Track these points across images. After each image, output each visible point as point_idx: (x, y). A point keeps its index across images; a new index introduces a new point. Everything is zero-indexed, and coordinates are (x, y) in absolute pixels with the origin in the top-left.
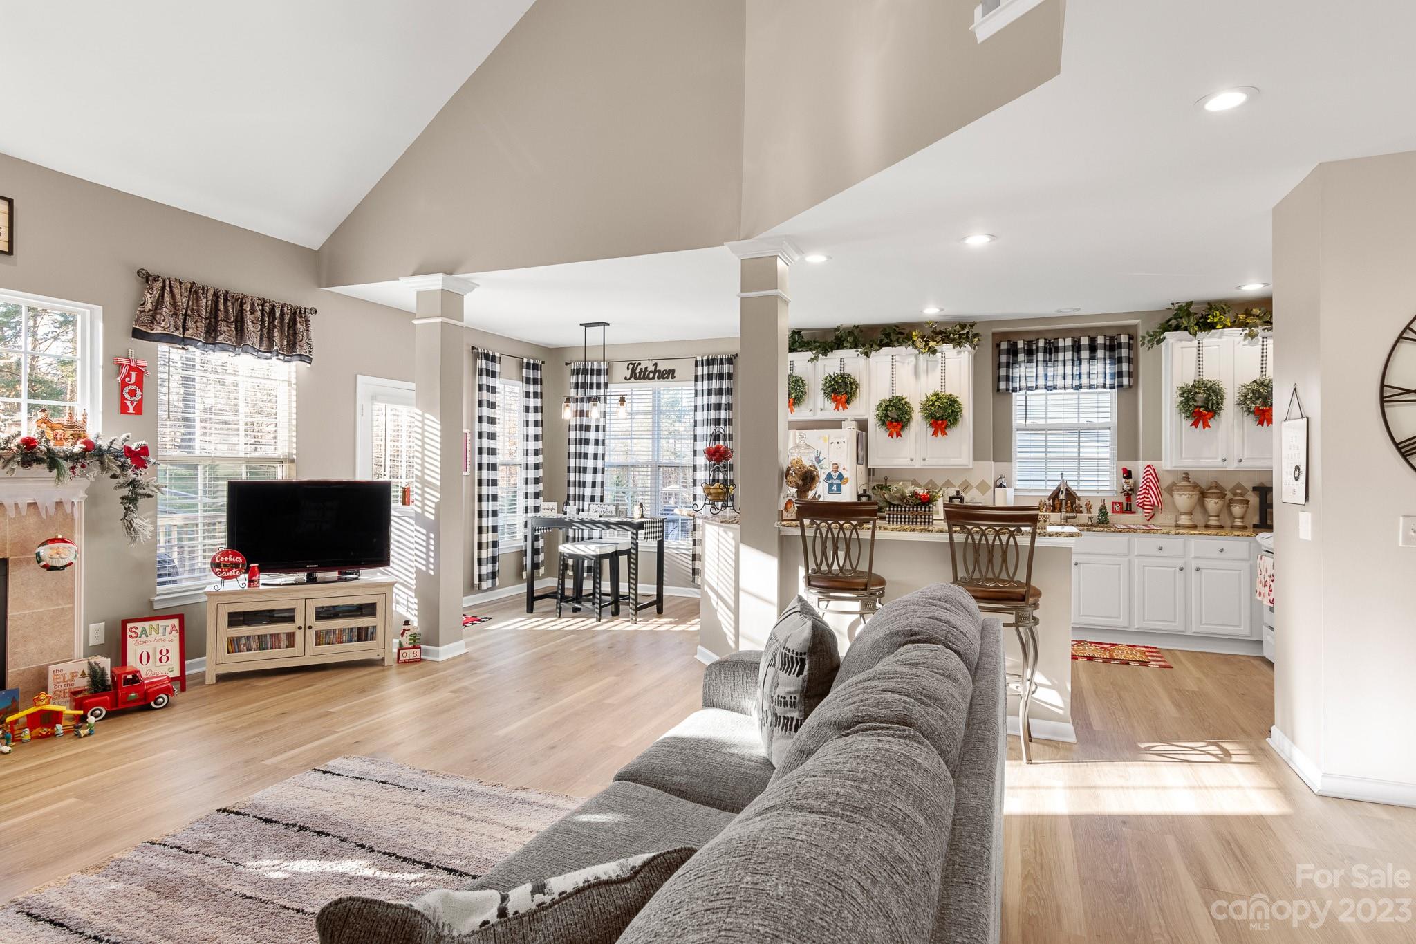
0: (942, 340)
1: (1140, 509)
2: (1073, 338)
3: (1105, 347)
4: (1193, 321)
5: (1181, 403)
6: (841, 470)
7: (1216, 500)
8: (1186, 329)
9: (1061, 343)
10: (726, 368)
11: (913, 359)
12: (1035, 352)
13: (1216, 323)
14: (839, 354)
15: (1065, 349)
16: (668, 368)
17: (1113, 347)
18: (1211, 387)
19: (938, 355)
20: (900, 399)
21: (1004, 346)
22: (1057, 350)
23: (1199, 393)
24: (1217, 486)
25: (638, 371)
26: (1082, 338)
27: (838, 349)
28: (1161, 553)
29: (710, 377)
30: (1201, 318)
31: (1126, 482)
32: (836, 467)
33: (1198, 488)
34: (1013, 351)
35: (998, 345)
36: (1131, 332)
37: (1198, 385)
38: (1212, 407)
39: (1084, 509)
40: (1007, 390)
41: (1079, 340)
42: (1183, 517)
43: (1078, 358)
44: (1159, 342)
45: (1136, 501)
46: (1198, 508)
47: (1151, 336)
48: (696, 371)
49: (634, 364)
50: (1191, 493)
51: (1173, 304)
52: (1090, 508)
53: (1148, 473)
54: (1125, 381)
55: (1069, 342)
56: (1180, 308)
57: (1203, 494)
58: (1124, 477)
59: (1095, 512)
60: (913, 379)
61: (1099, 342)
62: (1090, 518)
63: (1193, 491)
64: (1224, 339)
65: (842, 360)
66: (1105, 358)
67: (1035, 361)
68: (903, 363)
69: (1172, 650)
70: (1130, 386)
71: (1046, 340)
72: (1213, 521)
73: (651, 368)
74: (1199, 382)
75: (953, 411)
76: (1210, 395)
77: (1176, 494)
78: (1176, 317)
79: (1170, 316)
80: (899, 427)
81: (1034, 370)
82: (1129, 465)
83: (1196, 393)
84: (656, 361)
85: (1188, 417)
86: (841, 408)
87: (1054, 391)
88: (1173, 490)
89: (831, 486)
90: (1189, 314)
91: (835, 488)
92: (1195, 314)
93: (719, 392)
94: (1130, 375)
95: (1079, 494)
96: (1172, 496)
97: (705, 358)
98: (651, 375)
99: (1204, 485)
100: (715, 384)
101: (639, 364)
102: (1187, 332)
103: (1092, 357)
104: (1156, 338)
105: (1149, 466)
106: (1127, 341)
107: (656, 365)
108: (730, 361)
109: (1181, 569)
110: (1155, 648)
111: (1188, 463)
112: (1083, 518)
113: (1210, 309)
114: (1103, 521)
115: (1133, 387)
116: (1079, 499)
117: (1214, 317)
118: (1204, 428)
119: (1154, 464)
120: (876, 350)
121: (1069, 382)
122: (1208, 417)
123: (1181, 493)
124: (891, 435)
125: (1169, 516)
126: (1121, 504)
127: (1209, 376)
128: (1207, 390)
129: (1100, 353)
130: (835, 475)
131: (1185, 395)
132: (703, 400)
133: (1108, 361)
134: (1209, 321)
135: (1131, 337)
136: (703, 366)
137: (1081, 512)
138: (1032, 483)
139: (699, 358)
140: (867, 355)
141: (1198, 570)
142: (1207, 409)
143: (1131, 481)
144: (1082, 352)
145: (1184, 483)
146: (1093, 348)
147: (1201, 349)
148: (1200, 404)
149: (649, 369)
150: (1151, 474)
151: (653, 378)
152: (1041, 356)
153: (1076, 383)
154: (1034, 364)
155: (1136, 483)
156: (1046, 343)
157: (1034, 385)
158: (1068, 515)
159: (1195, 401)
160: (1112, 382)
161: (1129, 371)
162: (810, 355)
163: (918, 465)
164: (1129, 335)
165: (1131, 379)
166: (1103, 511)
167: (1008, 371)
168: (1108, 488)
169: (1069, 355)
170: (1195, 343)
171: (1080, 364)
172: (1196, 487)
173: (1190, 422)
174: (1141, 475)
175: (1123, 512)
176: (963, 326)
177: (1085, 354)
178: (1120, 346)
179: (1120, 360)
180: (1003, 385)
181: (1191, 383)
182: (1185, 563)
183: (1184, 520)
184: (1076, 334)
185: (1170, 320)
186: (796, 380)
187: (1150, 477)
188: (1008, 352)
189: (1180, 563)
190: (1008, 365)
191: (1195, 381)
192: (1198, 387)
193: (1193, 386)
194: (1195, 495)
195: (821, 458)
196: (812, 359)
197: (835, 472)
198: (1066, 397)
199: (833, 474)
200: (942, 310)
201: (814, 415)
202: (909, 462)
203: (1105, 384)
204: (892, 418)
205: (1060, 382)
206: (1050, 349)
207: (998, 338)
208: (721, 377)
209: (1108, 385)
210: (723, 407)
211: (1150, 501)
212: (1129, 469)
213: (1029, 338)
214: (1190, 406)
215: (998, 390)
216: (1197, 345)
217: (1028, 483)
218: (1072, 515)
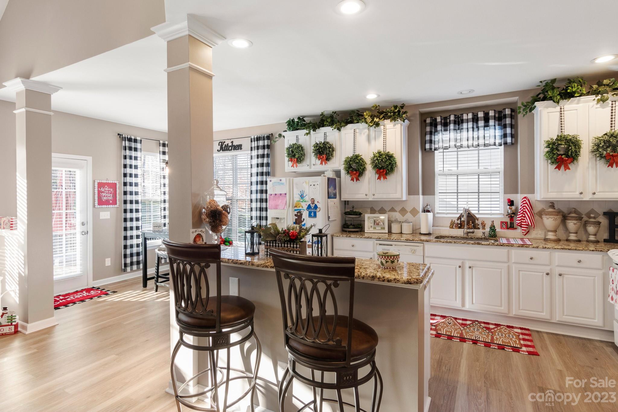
0: (383, 117)
1: (519, 227)
2: (473, 113)
3: (495, 118)
4: (556, 92)
5: (548, 152)
6: (316, 203)
7: (575, 222)
8: (551, 99)
9: (465, 117)
10: (266, 142)
11: (367, 131)
12: (448, 123)
13: (575, 92)
14: (323, 130)
15: (467, 121)
16: (238, 144)
17: (500, 118)
18: (570, 140)
19: (382, 127)
20: (357, 157)
21: (428, 121)
22: (462, 121)
23: (561, 144)
24: (576, 212)
25: (224, 146)
26: (479, 113)
27: (323, 127)
28: (532, 261)
29: (258, 148)
30: (563, 90)
31: (510, 208)
32: (313, 200)
33: (561, 213)
34: (434, 124)
35: (425, 121)
36: (513, 107)
37: (560, 138)
38: (571, 154)
39: (480, 226)
40: (431, 149)
41: (478, 114)
42: (550, 233)
43: (477, 126)
44: (531, 109)
45: (517, 222)
46: (561, 227)
47: (525, 106)
48: (251, 144)
49: (222, 142)
50: (556, 217)
51: (541, 82)
52: (485, 226)
53: (525, 202)
54: (509, 140)
55: (470, 116)
56: (547, 85)
57: (565, 218)
58: (509, 205)
59: (487, 229)
60: (366, 143)
61: (490, 114)
62: (484, 233)
63: (557, 215)
64: (581, 105)
65: (325, 134)
66: (495, 126)
67: (449, 130)
68: (361, 133)
69: (541, 332)
70: (512, 144)
71: (455, 115)
72: (573, 237)
73: (230, 144)
74: (561, 136)
75: (390, 163)
76: (570, 146)
77: (545, 218)
78: (544, 91)
79: (540, 91)
80: (357, 174)
81: (449, 135)
82: (512, 197)
83: (559, 144)
84: (232, 140)
85: (553, 163)
86: (324, 163)
87: (462, 149)
88: (542, 215)
89: (310, 213)
90: (553, 88)
91: (312, 214)
92: (558, 88)
93: (263, 156)
94: (512, 136)
95: (477, 216)
96: (542, 218)
97: (256, 137)
98: (230, 148)
99: (565, 210)
100: (261, 152)
101: (224, 142)
102: (551, 102)
103: (486, 125)
104: (530, 107)
105: (525, 198)
106: (509, 113)
107: (232, 142)
108: (268, 138)
109: (548, 274)
110: (528, 330)
111: (553, 196)
112: (479, 233)
113: (570, 83)
114: (493, 235)
115: (514, 144)
116: (478, 219)
117: (572, 88)
118: (565, 170)
119: (529, 196)
120: (344, 126)
121: (470, 142)
122: (568, 162)
123: (548, 217)
124: (352, 180)
125: (540, 232)
126: (506, 223)
127: (569, 131)
128: (568, 142)
129: (491, 122)
130: (313, 206)
131: (551, 146)
132: (255, 161)
133: (497, 127)
134: (569, 91)
135: (512, 110)
136: (254, 141)
137: (479, 228)
138: (448, 208)
139: (253, 137)
140: (339, 129)
141: (560, 275)
142: (567, 156)
143: (513, 208)
144: (479, 122)
145: (551, 210)
146: (486, 119)
147: (562, 112)
148: (562, 153)
149: (229, 145)
150: (526, 203)
151: (231, 150)
152: (452, 126)
153: (475, 143)
154: (448, 132)
155: (517, 209)
156: (455, 118)
157: (448, 146)
158: (468, 231)
159: (558, 150)
160: (500, 141)
161: (511, 134)
162: (305, 131)
163: (371, 199)
164: (511, 109)
165: (513, 139)
166: (493, 228)
167: (431, 137)
168: (498, 212)
169: (470, 125)
170: (558, 109)
171: (478, 130)
172: (559, 212)
173: (555, 166)
174: (520, 204)
175: (507, 228)
176: (396, 107)
177: (481, 123)
178: (505, 116)
179: (505, 126)
180: (428, 146)
181: (555, 138)
182: (551, 269)
183: (551, 236)
184: (474, 110)
185: (540, 94)
186: (298, 147)
187: (526, 205)
188: (431, 124)
189: (547, 269)
190: (431, 133)
191: (558, 136)
192: (561, 140)
193: (557, 139)
194: (559, 218)
195: (304, 195)
196: (307, 134)
197: (313, 204)
198: (469, 152)
199: (311, 205)
200: (379, 96)
201: (310, 168)
202: (365, 197)
203: (495, 143)
204: (354, 169)
205: (465, 143)
206: (459, 122)
207: (423, 116)
208: (264, 147)
209: (497, 144)
210: (265, 165)
211: (526, 222)
212: (512, 199)
213: (444, 115)
214: (554, 154)
215: (425, 149)
216: (559, 110)
217: (445, 209)
218: (471, 230)
